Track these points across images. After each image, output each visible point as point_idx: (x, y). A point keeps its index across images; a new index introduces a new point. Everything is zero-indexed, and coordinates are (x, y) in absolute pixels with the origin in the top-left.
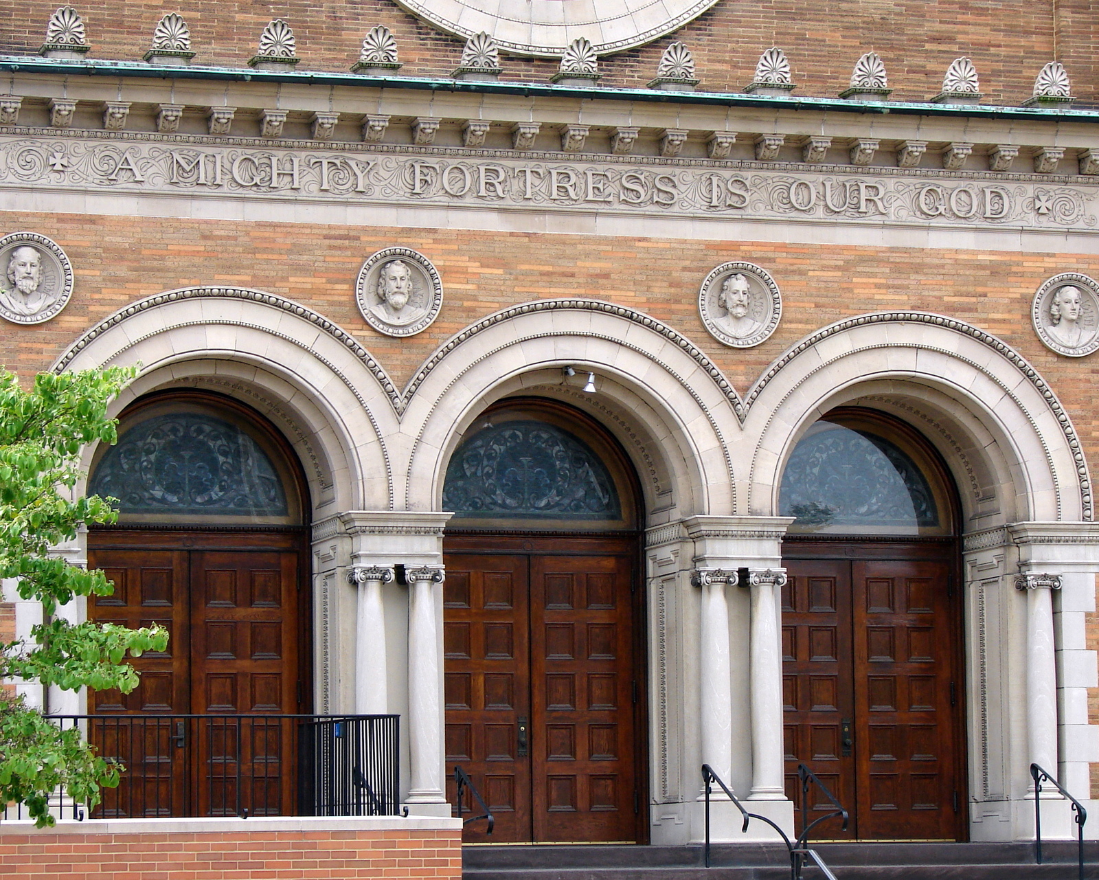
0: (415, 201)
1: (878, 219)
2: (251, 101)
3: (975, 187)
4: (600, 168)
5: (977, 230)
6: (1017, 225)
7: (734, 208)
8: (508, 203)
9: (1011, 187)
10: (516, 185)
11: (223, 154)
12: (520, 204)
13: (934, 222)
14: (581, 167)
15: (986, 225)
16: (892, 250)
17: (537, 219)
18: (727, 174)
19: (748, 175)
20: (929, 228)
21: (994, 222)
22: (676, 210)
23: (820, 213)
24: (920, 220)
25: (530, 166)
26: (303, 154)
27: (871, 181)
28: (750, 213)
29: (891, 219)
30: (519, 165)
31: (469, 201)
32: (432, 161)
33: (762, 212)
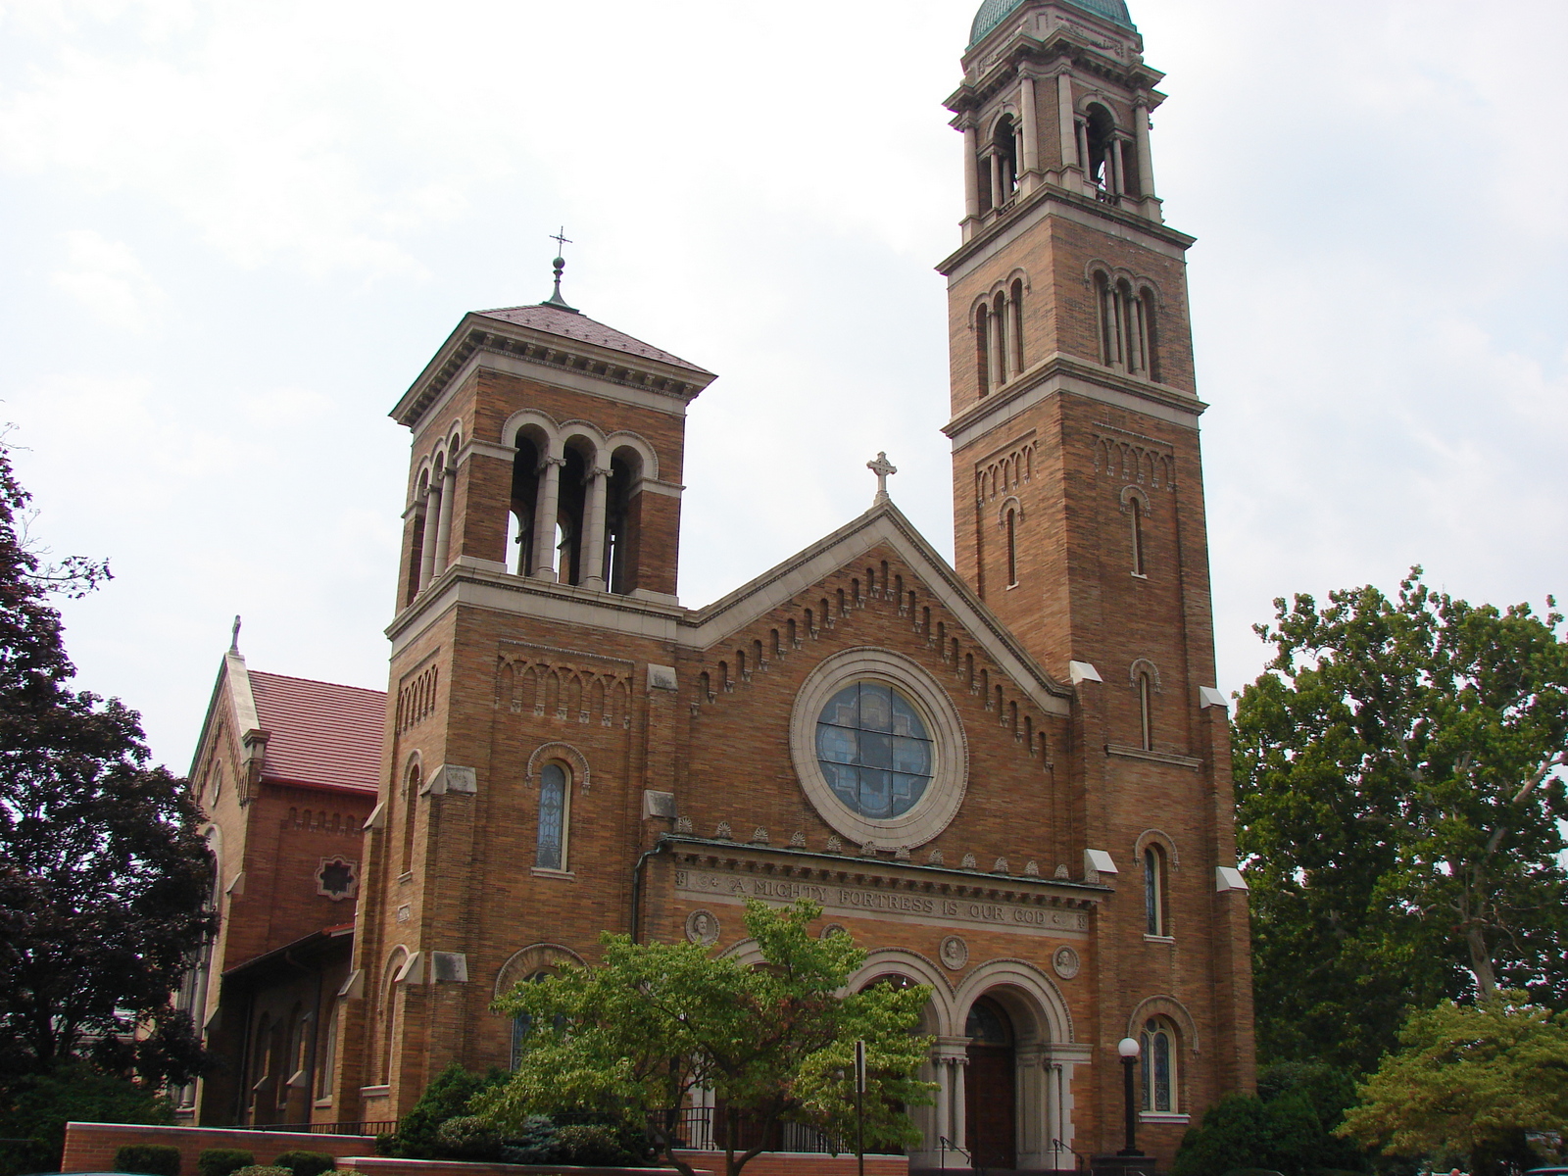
0: (841, 906)
1: (1000, 921)
2: (788, 863)
3: (1034, 910)
4: (906, 896)
5: (1034, 927)
6: (1048, 926)
7: (951, 914)
8: (874, 908)
9: (1046, 911)
10: (877, 901)
11: (774, 882)
12: (878, 909)
13: (1021, 924)
14: (900, 895)
15: (1038, 926)
16: (1006, 934)
17: (884, 915)
18: (950, 901)
19: (957, 901)
20: (1018, 926)
21: (1039, 925)
22: (932, 914)
23: (981, 918)
24: (1014, 922)
25: (881, 894)
26: (803, 884)
27: (999, 906)
28: (957, 916)
29: (1005, 921)
30: (879, 893)
31: (860, 907)
32: (847, 890)
33: (962, 917)
